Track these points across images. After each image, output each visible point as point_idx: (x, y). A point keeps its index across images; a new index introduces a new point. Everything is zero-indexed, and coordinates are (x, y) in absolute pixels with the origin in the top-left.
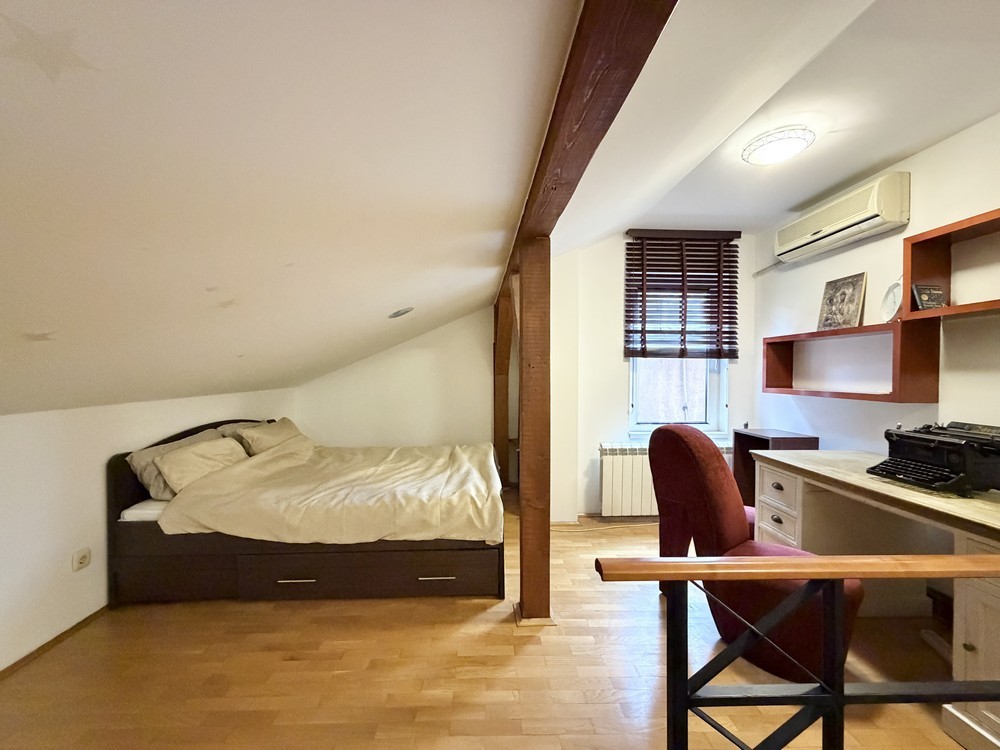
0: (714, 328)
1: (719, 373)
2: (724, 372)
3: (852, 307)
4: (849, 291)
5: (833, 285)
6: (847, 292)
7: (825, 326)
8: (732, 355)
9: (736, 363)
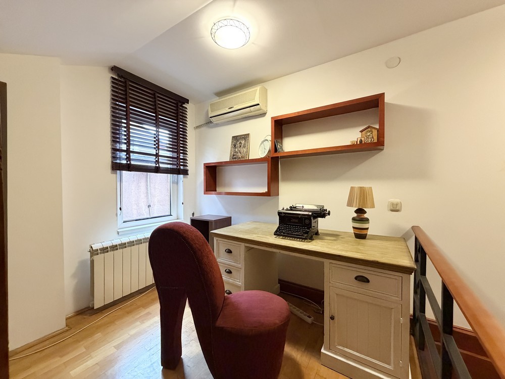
0: (175, 155)
1: (177, 183)
2: (181, 184)
3: (245, 150)
4: (243, 142)
5: (236, 138)
6: (242, 142)
7: (233, 158)
8: (185, 173)
9: (187, 178)
